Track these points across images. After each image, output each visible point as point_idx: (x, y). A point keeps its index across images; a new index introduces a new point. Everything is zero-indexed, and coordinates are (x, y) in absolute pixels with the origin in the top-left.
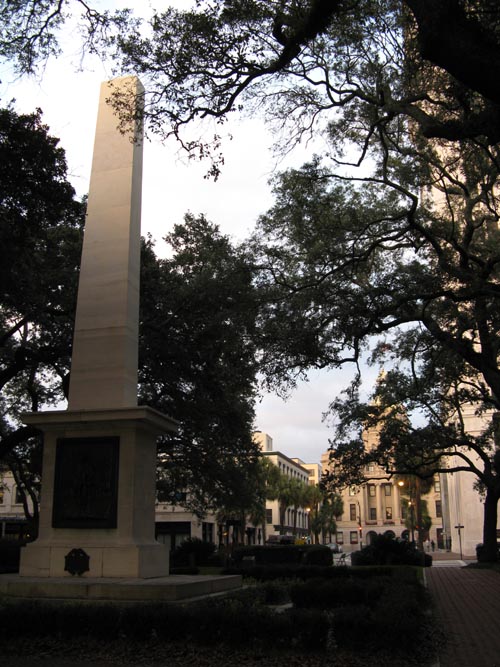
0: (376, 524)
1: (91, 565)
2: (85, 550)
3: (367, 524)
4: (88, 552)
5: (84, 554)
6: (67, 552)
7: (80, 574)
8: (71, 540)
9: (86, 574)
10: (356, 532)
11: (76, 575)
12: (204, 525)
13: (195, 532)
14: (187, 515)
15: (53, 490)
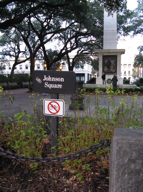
12: (88, 74)
13: (86, 76)
14: (84, 72)
15: (102, 66)
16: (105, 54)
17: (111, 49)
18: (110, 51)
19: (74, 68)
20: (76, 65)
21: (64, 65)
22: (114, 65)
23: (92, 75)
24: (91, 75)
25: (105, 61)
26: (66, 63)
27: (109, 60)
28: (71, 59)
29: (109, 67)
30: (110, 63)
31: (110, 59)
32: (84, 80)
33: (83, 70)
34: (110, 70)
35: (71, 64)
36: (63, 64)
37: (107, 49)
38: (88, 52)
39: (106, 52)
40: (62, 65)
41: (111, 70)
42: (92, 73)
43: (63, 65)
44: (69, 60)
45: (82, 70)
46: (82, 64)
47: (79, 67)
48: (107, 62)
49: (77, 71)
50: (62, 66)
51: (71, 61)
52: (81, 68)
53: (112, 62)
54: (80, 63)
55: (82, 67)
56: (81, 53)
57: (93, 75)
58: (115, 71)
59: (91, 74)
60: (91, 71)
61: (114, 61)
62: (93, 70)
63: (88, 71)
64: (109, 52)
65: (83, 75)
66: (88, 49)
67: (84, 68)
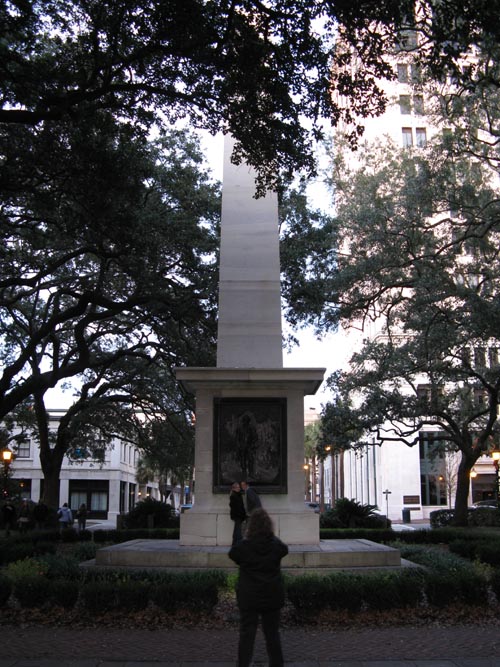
12: (123, 484)
13: (114, 491)
14: (106, 473)
15: (211, 453)
17: (258, 367)
18: (253, 377)
19: (66, 459)
20: (74, 446)
21: (22, 446)
22: (273, 448)
23: (137, 487)
24: (132, 486)
25: (228, 427)
26: (33, 434)
27: (247, 420)
28: (55, 419)
29: (245, 456)
30: (253, 438)
31: (250, 414)
32: (104, 508)
33: (105, 467)
34: (251, 470)
35: (53, 441)
36: (21, 439)
38: (124, 393)
39: (231, 381)
40: (13, 443)
41: (258, 470)
42: (138, 478)
43: (19, 443)
44: (46, 425)
45: (97, 466)
46: (99, 441)
47: (84, 455)
48: (237, 431)
49: (79, 470)
50: (14, 448)
51: (54, 427)
52: (94, 457)
53: (263, 430)
54: (92, 438)
55: (100, 455)
56: (96, 395)
57: (140, 487)
58: (278, 476)
59: (134, 482)
60: (133, 471)
61: (273, 427)
62: (143, 466)
63: (123, 472)
64: (249, 381)
65: (102, 486)
66: (128, 379)
67: (106, 459)
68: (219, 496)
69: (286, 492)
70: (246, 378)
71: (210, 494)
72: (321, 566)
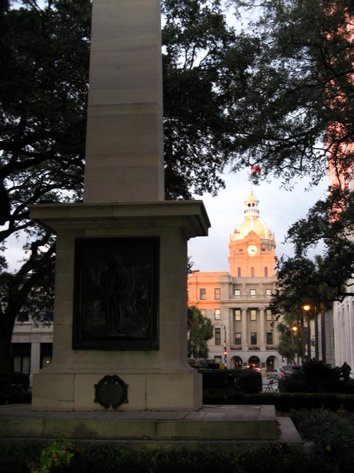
0: (241, 349)
1: (131, 395)
2: (121, 377)
3: (232, 349)
4: (126, 380)
5: (121, 382)
6: (97, 379)
7: (115, 407)
8: (98, 364)
9: (124, 406)
10: (220, 357)
11: (111, 408)
15: (72, 302)
16: (90, 234)
17: (122, 201)
18: (116, 214)
37: (98, 202)
39: (94, 219)
64: (114, 219)
65: (28, 349)
68: (81, 352)
69: (157, 348)
70: (110, 215)
71: (70, 351)
72: (176, 438)
